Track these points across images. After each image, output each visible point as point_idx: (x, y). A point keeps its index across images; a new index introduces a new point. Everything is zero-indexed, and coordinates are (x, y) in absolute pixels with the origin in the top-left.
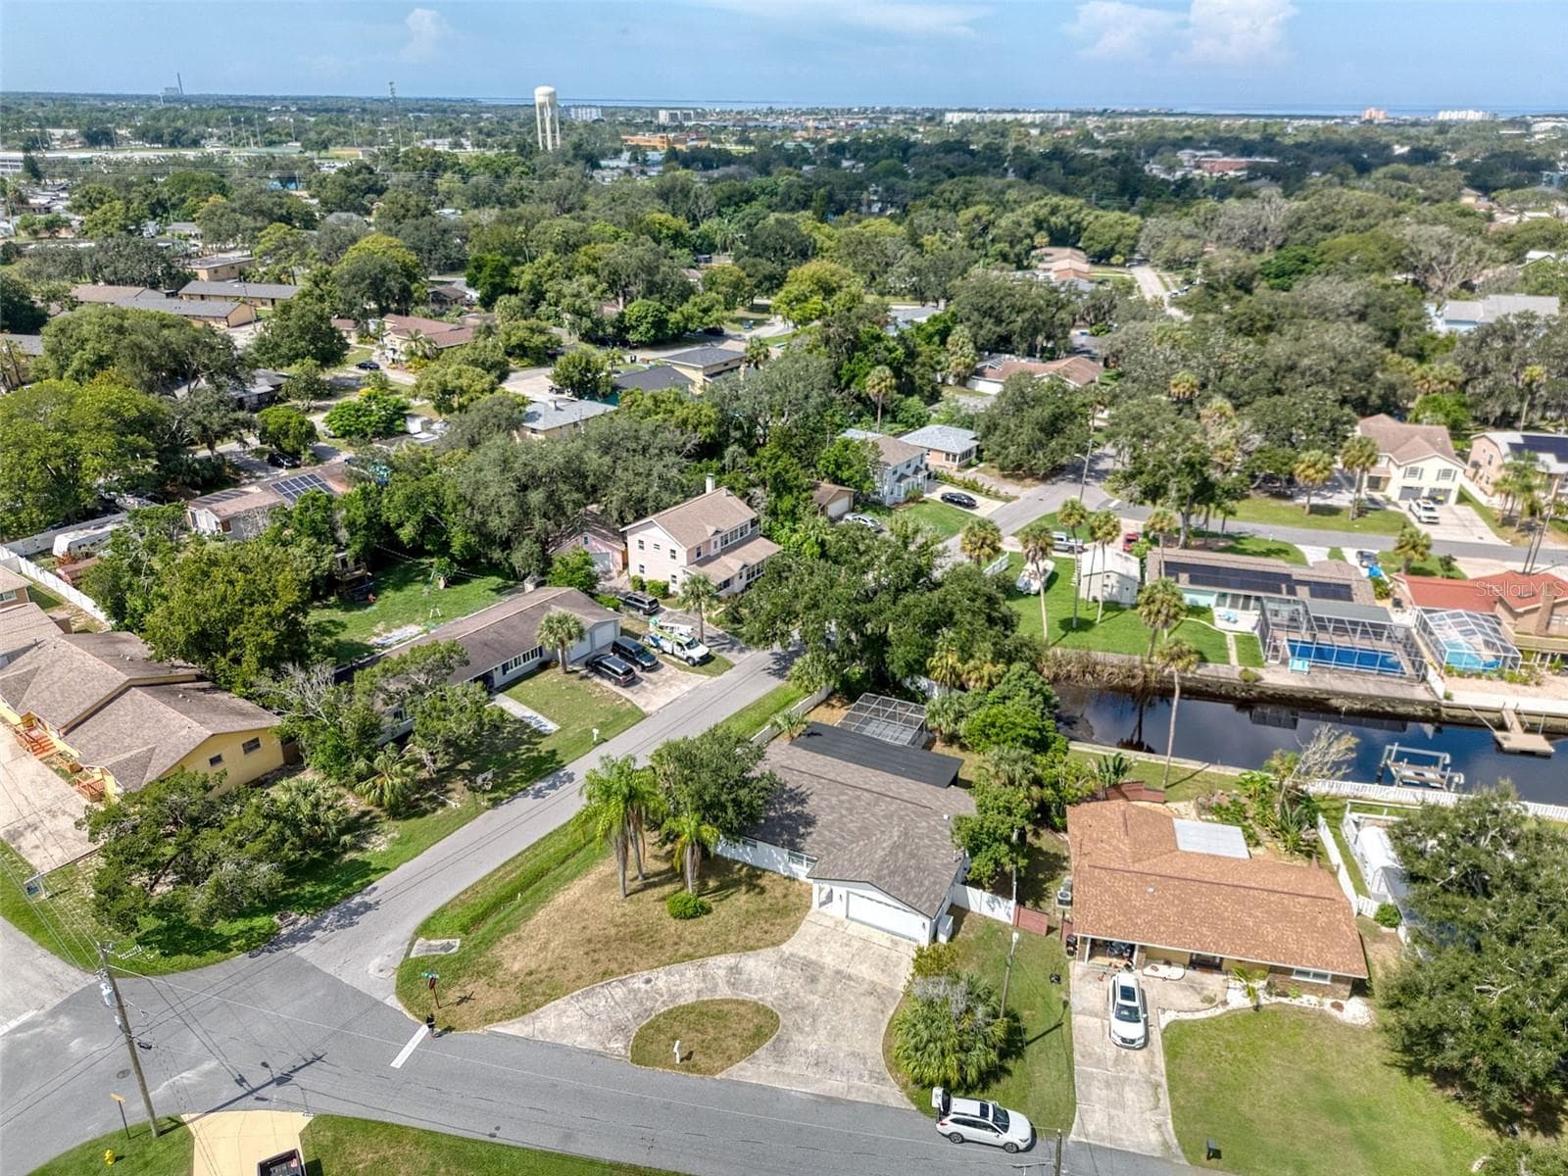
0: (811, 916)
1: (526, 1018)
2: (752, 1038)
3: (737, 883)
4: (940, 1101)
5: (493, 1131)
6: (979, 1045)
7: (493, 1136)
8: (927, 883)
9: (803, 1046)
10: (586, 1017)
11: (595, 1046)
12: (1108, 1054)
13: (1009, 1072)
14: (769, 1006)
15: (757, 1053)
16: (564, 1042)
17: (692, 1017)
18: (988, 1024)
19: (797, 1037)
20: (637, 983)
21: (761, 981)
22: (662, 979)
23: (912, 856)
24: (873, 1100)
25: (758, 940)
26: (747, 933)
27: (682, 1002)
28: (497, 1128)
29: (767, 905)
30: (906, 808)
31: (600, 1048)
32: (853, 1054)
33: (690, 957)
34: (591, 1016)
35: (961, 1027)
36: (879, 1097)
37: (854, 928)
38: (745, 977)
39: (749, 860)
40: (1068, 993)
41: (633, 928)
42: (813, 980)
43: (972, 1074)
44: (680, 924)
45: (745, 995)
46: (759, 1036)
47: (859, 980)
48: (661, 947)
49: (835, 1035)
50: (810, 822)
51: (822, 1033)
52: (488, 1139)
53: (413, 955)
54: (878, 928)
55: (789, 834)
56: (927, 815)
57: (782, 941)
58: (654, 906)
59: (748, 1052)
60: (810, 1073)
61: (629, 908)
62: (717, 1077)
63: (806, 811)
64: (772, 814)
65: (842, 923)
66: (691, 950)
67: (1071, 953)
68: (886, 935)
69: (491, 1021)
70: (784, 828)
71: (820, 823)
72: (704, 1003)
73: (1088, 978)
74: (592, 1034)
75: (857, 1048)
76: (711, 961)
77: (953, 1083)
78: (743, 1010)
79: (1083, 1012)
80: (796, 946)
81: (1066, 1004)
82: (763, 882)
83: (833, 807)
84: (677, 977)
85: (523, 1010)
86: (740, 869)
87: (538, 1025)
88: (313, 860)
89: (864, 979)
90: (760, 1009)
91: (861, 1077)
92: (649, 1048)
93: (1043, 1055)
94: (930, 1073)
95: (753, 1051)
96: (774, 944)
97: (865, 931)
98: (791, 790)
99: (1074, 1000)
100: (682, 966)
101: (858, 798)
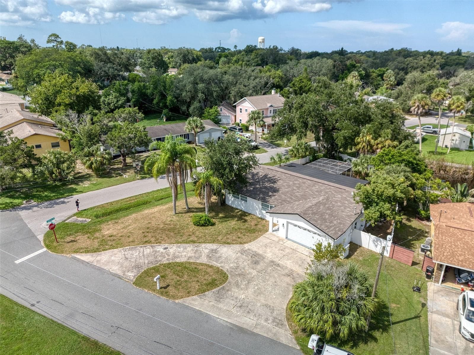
0: (267, 235)
1: (95, 254)
2: (207, 285)
3: (233, 217)
4: (315, 344)
5: (35, 302)
6: (353, 313)
7: (33, 305)
8: (335, 222)
9: (236, 295)
10: (124, 258)
11: (120, 273)
12: (458, 344)
13: (376, 340)
14: (225, 270)
15: (207, 293)
16: (105, 268)
17: (179, 268)
18: (361, 298)
19: (235, 290)
20: (160, 249)
21: (226, 258)
22: (173, 249)
23: (329, 209)
24: (270, 335)
25: (233, 240)
26: (228, 236)
27: (178, 260)
28: (38, 302)
29: (245, 227)
30: (330, 189)
31: (121, 274)
32: (266, 305)
33: (194, 242)
34: (127, 259)
35: (340, 296)
36: (275, 334)
37: (288, 243)
38: (218, 255)
39: (243, 208)
40: (426, 299)
41: (172, 226)
42: (256, 263)
43: (344, 331)
44: (197, 228)
45: (214, 264)
46: (212, 284)
47: (282, 267)
48: (181, 236)
49: (259, 293)
50: (275, 190)
51: (251, 290)
52: (29, 306)
53: (67, 222)
54: (303, 245)
55: (264, 195)
56: (342, 192)
57: (245, 243)
58: (188, 219)
59: (201, 291)
60: (234, 311)
61: (175, 218)
62: (177, 301)
63: (275, 186)
64: (258, 186)
65: (283, 240)
66: (196, 239)
67: (429, 277)
68: (307, 249)
69: (77, 252)
70: (261, 192)
71: (280, 192)
72: (189, 263)
73: (441, 293)
74: (122, 266)
75: (270, 303)
76: (203, 245)
77: (328, 336)
78: (209, 270)
79: (438, 312)
80: (254, 246)
81: (424, 305)
82: (246, 218)
83: (289, 186)
84: (182, 249)
85: (96, 250)
86: (238, 212)
87: (99, 258)
88: (56, 185)
89: (287, 268)
90: (219, 271)
91: (267, 320)
92: (146, 279)
93: (404, 334)
94: (313, 323)
95: (204, 291)
96: (241, 243)
97: (295, 246)
98: (270, 177)
99: (429, 304)
100: (187, 245)
101: (304, 183)
